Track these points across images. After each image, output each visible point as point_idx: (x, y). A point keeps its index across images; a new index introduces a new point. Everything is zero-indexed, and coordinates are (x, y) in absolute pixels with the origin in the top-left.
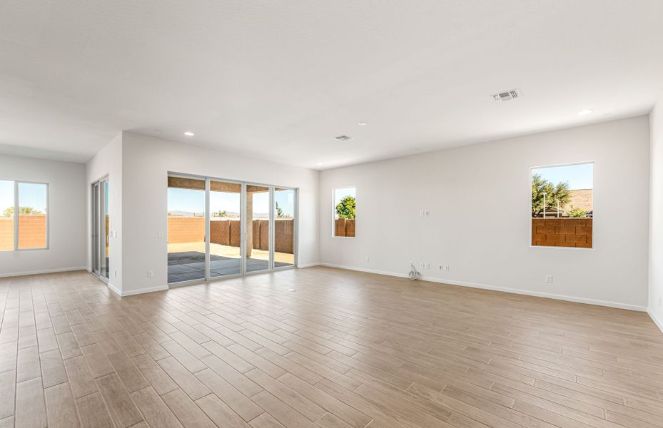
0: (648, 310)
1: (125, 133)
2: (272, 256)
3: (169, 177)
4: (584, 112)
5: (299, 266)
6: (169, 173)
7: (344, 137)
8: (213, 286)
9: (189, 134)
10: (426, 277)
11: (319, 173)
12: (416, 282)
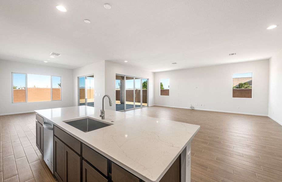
0: (269, 116)
1: (106, 61)
2: (134, 104)
3: (116, 76)
4: (252, 58)
5: (149, 106)
6: (116, 74)
7: (175, 63)
8: (127, 112)
9: (126, 61)
10: (196, 108)
11: (154, 73)
12: (192, 110)
